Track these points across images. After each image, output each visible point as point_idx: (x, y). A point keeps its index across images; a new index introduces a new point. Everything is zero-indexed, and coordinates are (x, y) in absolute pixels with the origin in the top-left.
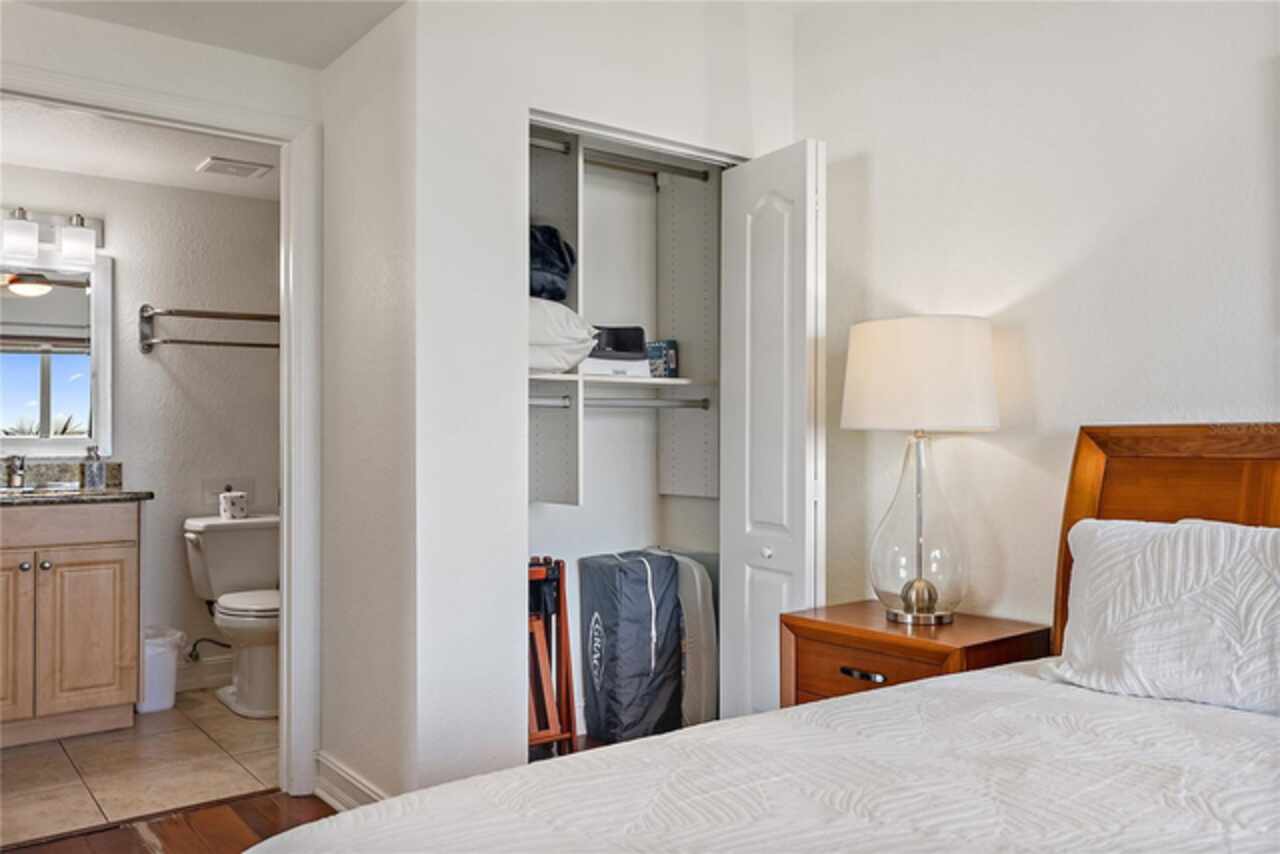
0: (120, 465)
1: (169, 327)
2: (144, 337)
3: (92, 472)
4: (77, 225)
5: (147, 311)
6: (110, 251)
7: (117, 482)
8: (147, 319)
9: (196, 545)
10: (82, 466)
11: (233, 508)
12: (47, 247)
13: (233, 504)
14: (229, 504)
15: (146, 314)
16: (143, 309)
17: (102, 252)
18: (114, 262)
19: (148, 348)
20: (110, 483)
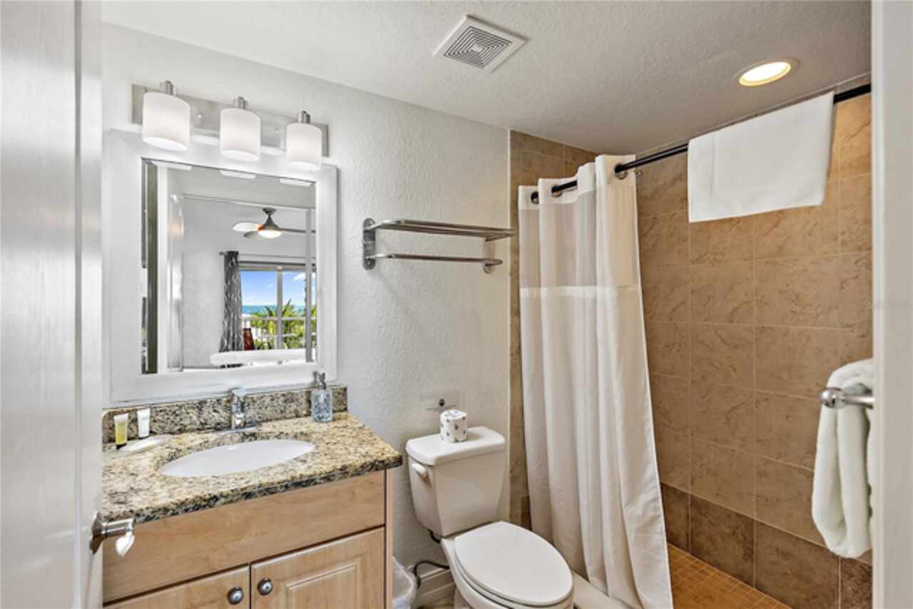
0: (345, 389)
1: (389, 241)
2: (366, 253)
3: (319, 404)
4: (303, 121)
5: (370, 225)
6: (334, 160)
7: (343, 408)
8: (370, 235)
9: (425, 479)
10: (309, 393)
11: (456, 431)
12: (270, 151)
13: (456, 428)
14: (453, 428)
15: (368, 228)
16: (367, 222)
17: (328, 161)
18: (338, 171)
19: (370, 263)
20: (335, 409)
